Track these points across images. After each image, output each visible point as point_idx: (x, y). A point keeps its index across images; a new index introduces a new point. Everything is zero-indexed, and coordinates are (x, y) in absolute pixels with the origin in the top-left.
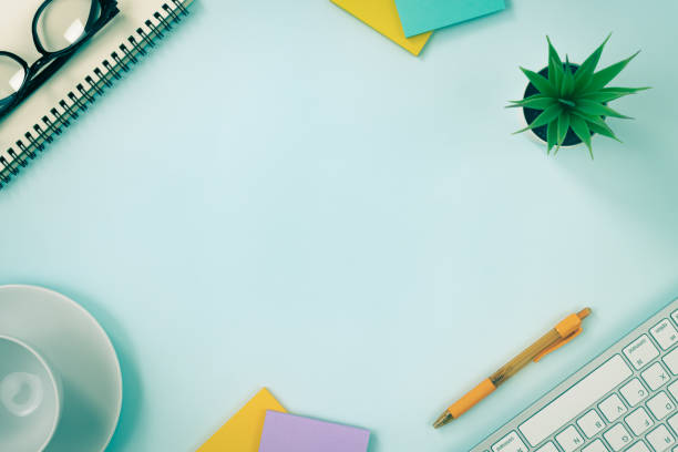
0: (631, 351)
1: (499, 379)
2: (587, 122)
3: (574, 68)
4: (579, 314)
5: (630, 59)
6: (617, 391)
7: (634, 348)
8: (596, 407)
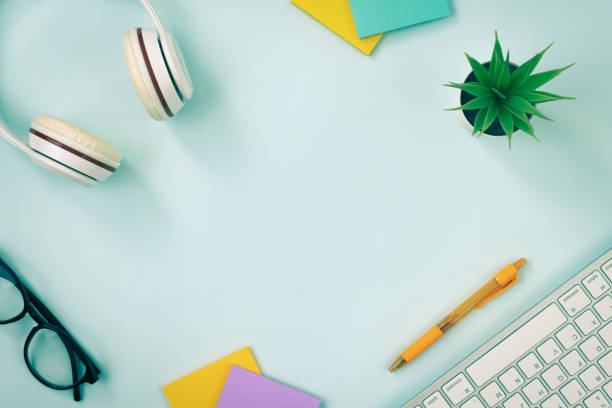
0: (565, 300)
1: (446, 326)
2: (514, 116)
3: (513, 68)
4: (515, 265)
5: (563, 69)
6: (553, 336)
7: (568, 297)
8: (535, 351)
